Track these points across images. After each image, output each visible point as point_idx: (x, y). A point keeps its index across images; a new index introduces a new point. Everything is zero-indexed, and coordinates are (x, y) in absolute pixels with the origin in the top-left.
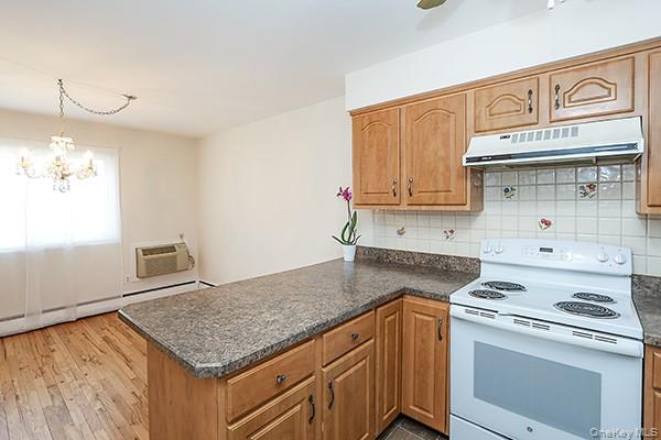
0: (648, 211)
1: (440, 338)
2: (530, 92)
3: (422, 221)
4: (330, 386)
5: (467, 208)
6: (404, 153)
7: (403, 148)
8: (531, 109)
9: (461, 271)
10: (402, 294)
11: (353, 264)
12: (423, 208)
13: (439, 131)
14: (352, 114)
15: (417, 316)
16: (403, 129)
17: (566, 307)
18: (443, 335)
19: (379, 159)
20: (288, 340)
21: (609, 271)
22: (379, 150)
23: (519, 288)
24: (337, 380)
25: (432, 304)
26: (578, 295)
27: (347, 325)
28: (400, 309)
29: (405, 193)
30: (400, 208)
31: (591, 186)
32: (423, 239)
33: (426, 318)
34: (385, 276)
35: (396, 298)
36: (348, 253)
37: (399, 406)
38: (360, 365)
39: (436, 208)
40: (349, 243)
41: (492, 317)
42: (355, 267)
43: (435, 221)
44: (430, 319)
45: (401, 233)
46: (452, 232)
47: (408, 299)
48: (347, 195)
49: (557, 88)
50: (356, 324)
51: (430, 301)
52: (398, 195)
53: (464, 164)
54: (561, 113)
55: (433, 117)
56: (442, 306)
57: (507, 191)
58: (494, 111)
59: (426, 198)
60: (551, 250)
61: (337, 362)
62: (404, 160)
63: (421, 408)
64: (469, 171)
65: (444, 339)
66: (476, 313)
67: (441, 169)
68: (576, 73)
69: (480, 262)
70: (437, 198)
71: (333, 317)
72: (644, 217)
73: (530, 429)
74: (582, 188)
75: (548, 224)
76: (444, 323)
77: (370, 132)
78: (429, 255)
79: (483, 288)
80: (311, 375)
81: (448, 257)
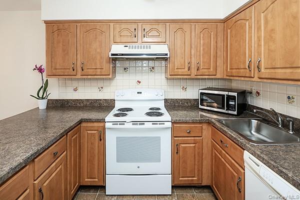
0: (170, 77)
1: (101, 140)
2: (135, 29)
3: (87, 83)
4: (40, 191)
5: (110, 77)
6: (79, 48)
7: (78, 45)
8: (135, 36)
9: (106, 106)
10: (80, 122)
11: (46, 111)
12: (89, 77)
13: (97, 39)
14: (46, 22)
15: (89, 132)
16: (78, 36)
17: (149, 114)
18: (102, 138)
19: (64, 51)
20: (8, 173)
21: (159, 99)
22: (63, 45)
23: (131, 110)
24: (45, 185)
25: (96, 124)
26: (151, 109)
27: (50, 148)
28: (79, 130)
29: (79, 70)
30: (77, 77)
31: (153, 68)
32: (87, 92)
33: (93, 132)
34: (69, 114)
35: (77, 125)
36: (42, 105)
37: (79, 182)
38: (58, 169)
39: (96, 77)
40: (43, 98)
41: (124, 124)
42: (47, 112)
43: (94, 83)
44: (95, 132)
45: (75, 90)
46: (102, 88)
47: (84, 125)
48: (40, 70)
49: (144, 30)
50: (56, 146)
51: (95, 123)
52: (75, 70)
53: (110, 56)
54: (145, 39)
55: (95, 32)
56: (101, 124)
57: (125, 69)
58: (121, 35)
59: (91, 72)
60: (141, 93)
61: (44, 174)
62: (79, 52)
63: (90, 178)
64: (111, 59)
65: (102, 140)
66: (117, 124)
67: (98, 57)
68: (150, 25)
69: (114, 100)
70: (96, 72)
71: (41, 146)
72: (167, 79)
73: (138, 167)
74: (150, 68)
75: (139, 82)
76: (102, 132)
77: (58, 35)
78: (91, 100)
79: (118, 112)
80: (26, 190)
81: (100, 100)
